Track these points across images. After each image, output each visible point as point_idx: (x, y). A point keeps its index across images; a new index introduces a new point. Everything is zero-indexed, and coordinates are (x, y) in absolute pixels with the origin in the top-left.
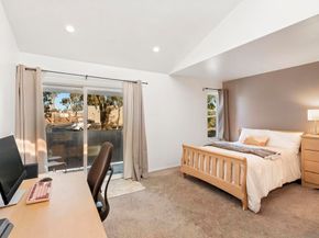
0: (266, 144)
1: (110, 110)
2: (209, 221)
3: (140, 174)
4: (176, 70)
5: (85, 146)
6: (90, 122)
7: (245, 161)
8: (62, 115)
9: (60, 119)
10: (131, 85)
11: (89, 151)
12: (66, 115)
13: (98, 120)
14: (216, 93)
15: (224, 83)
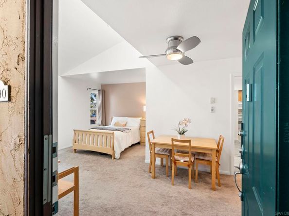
0: (126, 125)
7: (113, 134)
15: (102, 86)
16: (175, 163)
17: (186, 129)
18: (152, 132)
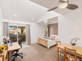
0: (54, 38)
1: (24, 30)
2: (40, 50)
3: (29, 44)
4: (37, 22)
5: (18, 38)
6: (18, 33)
7: (47, 40)
8: (10, 31)
9: (10, 32)
10: (27, 26)
11: (18, 39)
12: (12, 31)
13: (20, 32)
14: (46, 27)
15: (48, 25)
16: (67, 59)
17: (76, 43)
18: (60, 42)
